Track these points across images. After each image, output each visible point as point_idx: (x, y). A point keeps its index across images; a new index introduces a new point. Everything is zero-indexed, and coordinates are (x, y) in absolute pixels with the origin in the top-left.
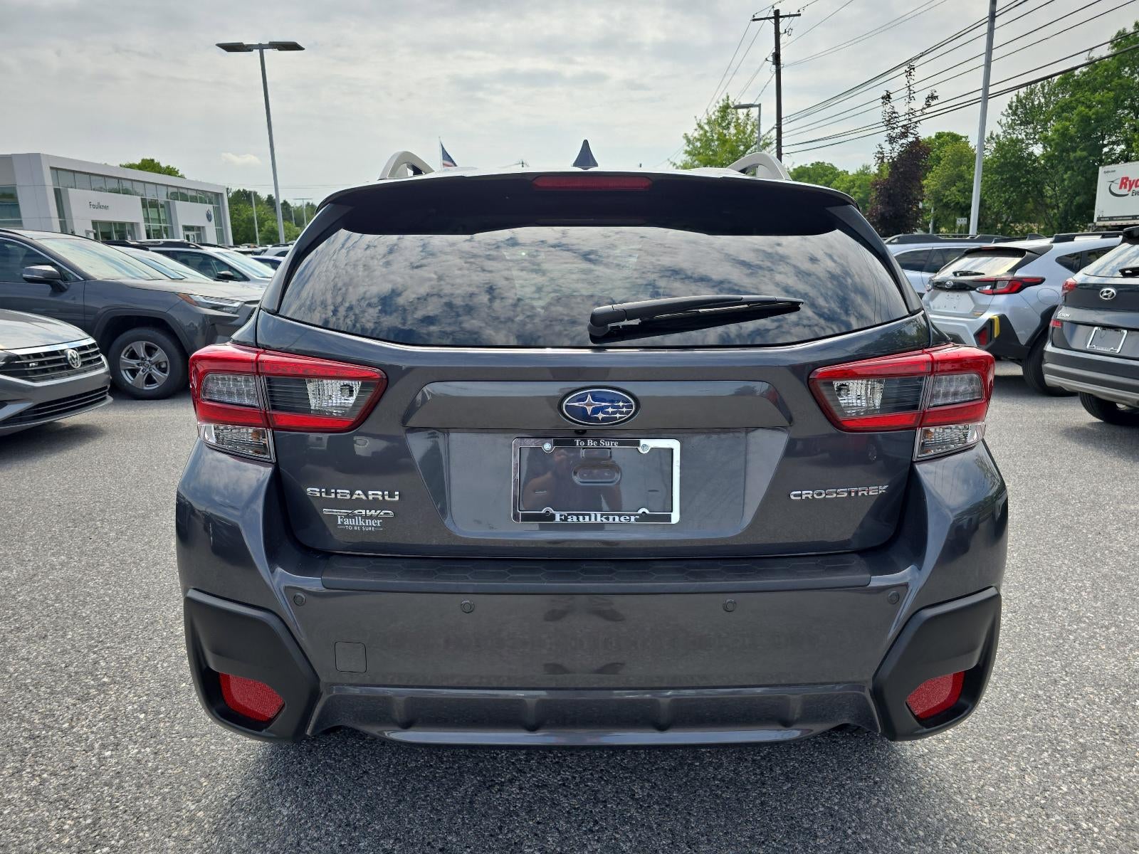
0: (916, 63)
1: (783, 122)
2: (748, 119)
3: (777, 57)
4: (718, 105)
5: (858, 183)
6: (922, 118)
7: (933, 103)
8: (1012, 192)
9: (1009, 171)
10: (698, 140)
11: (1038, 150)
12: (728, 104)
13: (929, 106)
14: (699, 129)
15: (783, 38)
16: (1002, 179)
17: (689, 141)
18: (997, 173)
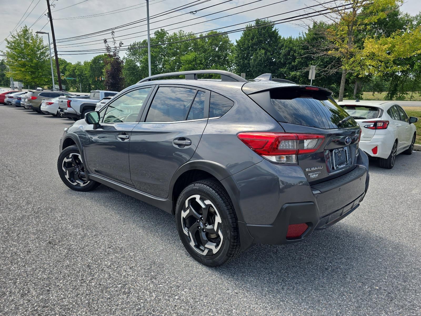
0: (115, 31)
1: (56, 41)
2: (37, 37)
3: (50, 15)
4: (22, 29)
5: (77, 68)
6: (119, 50)
7: (122, 45)
8: (133, 77)
9: (131, 70)
10: (13, 42)
11: (138, 64)
12: (26, 29)
13: (121, 46)
14: (13, 38)
15: (51, 7)
16: (130, 73)
17: (8, 43)
18: (128, 70)
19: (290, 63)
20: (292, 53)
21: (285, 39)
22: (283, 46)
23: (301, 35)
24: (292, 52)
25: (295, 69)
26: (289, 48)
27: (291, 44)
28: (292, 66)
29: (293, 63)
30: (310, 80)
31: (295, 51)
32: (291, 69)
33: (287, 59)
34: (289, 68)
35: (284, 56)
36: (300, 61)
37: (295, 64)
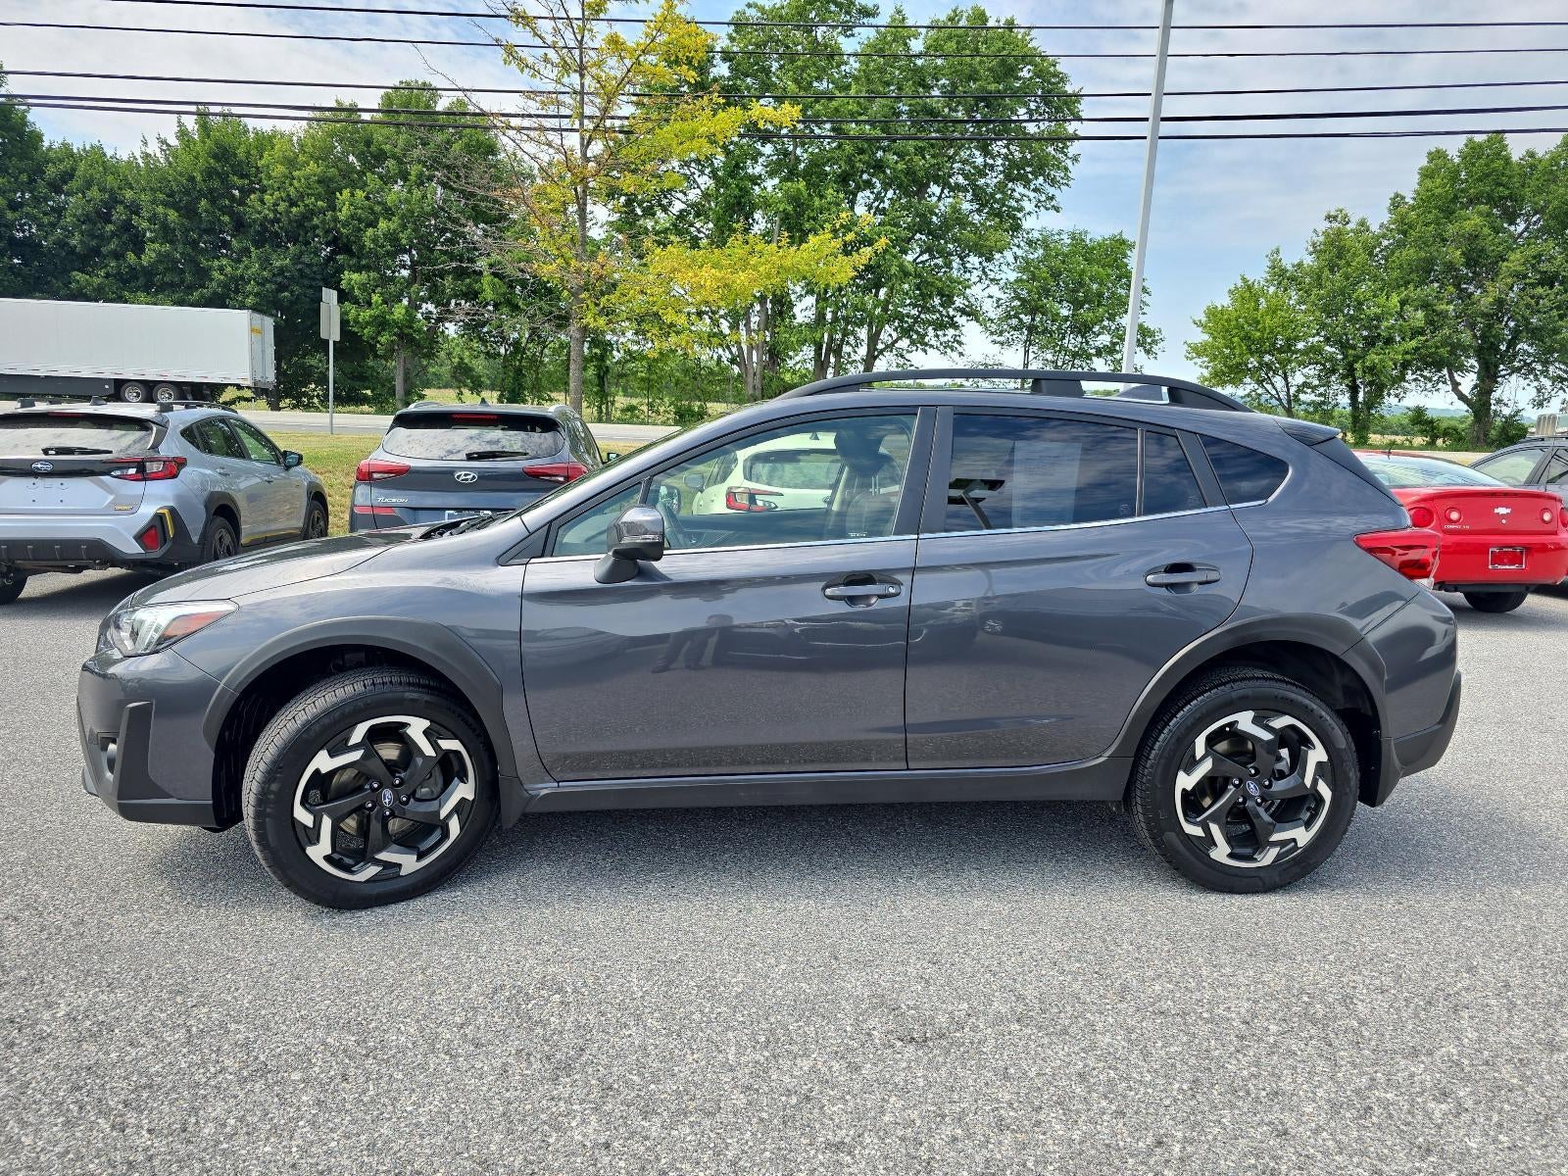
19: (118, 256)
20: (119, 214)
21: (75, 151)
22: (68, 176)
23: (154, 148)
24: (120, 208)
25: (141, 281)
26: (102, 190)
27: (110, 178)
28: (132, 269)
29: (131, 257)
30: (327, 342)
31: (134, 209)
32: (125, 282)
33: (102, 235)
34: (119, 273)
35: (83, 223)
36: (168, 255)
37: (145, 261)
